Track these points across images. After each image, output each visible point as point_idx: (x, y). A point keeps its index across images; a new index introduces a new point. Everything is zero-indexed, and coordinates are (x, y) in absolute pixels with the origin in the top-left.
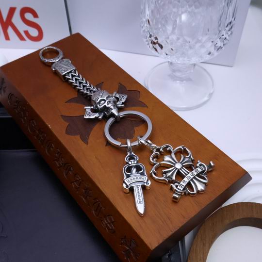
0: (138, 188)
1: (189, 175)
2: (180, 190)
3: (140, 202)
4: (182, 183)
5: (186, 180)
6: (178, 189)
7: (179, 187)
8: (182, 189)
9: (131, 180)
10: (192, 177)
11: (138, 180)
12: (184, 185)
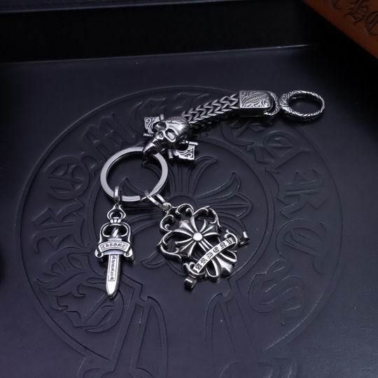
0: (114, 258)
1: (211, 251)
2: (196, 272)
3: (112, 278)
4: (199, 262)
5: (206, 258)
6: (194, 271)
7: (194, 268)
8: (198, 271)
9: (107, 246)
10: (215, 254)
11: (117, 247)
12: (203, 265)
